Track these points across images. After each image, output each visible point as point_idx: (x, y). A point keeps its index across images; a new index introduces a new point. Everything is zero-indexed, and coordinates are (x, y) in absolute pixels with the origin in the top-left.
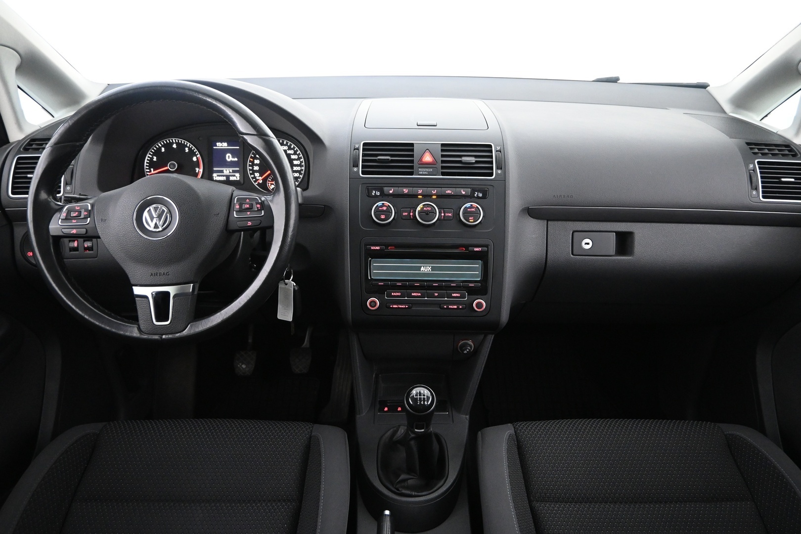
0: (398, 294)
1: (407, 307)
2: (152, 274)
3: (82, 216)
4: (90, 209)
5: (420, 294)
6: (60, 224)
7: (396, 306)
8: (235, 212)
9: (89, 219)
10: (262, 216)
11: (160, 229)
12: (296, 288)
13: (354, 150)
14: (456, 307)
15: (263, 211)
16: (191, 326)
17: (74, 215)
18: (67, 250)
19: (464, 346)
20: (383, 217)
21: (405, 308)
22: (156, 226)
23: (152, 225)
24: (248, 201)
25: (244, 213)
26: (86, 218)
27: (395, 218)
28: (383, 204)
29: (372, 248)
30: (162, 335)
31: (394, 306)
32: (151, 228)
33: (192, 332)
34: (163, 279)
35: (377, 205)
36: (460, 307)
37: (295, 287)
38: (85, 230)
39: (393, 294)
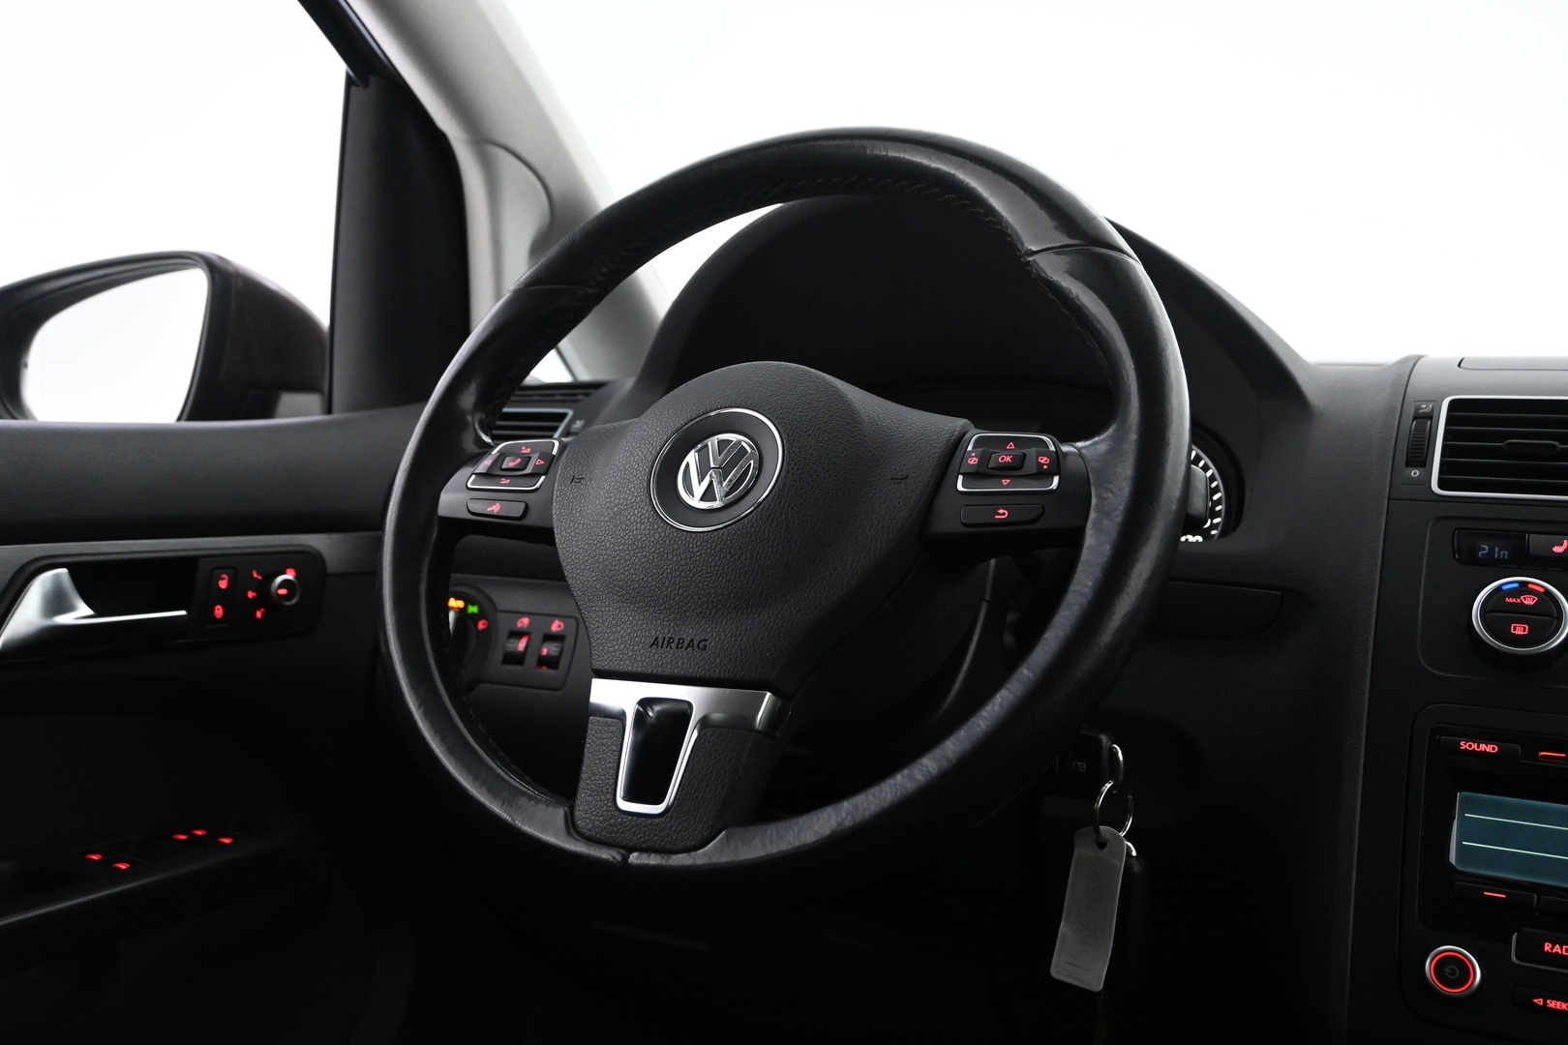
2: (655, 643)
3: (528, 470)
4: (554, 452)
6: (469, 485)
8: (961, 478)
9: (543, 478)
10: (1052, 491)
11: (717, 504)
12: (1137, 868)
13: (1414, 418)
15: (1056, 480)
16: (728, 837)
17: (511, 465)
18: (498, 656)
20: (1520, 630)
22: (708, 495)
23: (699, 489)
24: (1011, 446)
25: (992, 481)
26: (535, 475)
28: (1523, 584)
29: (1464, 745)
30: (631, 850)
31: (1552, 1004)
32: (695, 502)
33: (725, 858)
34: (682, 663)
35: (1499, 589)
37: (1134, 862)
38: (522, 506)
39: (1547, 947)
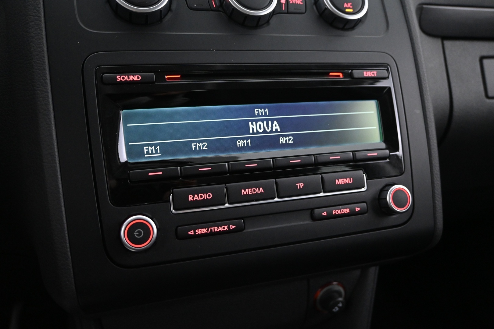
0: (205, 196)
1: (232, 227)
5: (261, 190)
7: (205, 231)
14: (347, 211)
19: (331, 297)
21: (229, 231)
27: (174, 7)
29: (119, 78)
31: (199, 232)
36: (357, 209)
39: (190, 197)
